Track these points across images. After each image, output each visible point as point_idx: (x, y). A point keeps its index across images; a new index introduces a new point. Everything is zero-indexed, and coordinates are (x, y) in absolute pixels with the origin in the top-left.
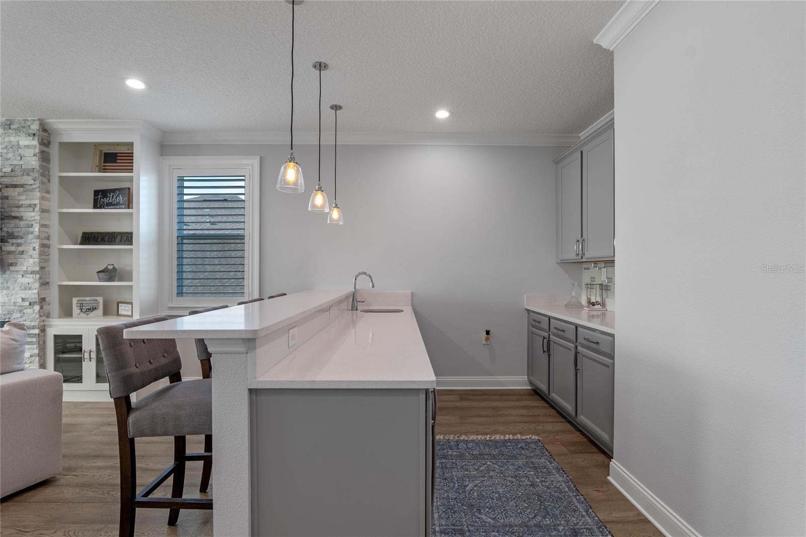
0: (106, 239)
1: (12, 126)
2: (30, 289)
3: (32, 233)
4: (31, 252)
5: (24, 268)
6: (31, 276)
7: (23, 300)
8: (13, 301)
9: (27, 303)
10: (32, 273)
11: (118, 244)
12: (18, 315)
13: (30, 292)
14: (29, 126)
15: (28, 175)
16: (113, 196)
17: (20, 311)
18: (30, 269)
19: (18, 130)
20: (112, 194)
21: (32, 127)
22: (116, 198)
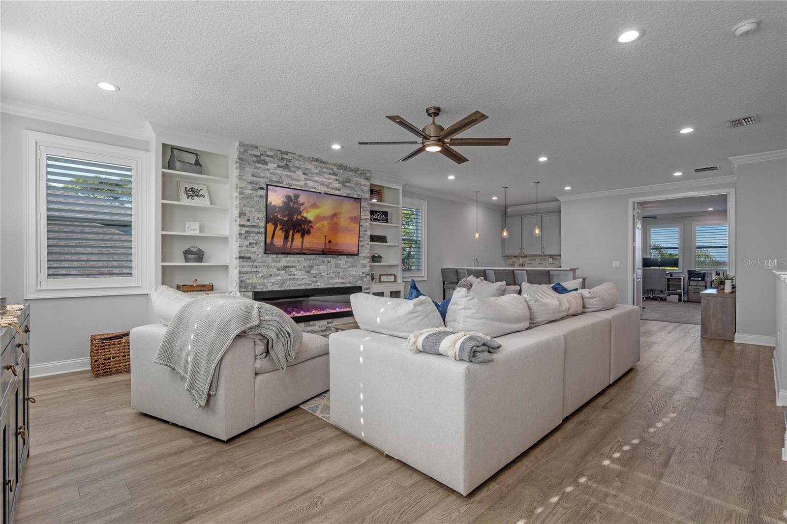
0: (375, 239)
1: (358, 172)
2: (366, 267)
3: (367, 235)
4: (367, 246)
5: (364, 255)
6: (366, 259)
7: (363, 273)
8: (358, 274)
9: (364, 275)
10: (368, 257)
11: (377, 242)
12: (361, 282)
13: (366, 268)
14: (366, 174)
15: (365, 201)
16: (378, 215)
17: (361, 280)
18: (366, 255)
19: (361, 175)
20: (377, 214)
21: (367, 175)
22: (381, 216)
